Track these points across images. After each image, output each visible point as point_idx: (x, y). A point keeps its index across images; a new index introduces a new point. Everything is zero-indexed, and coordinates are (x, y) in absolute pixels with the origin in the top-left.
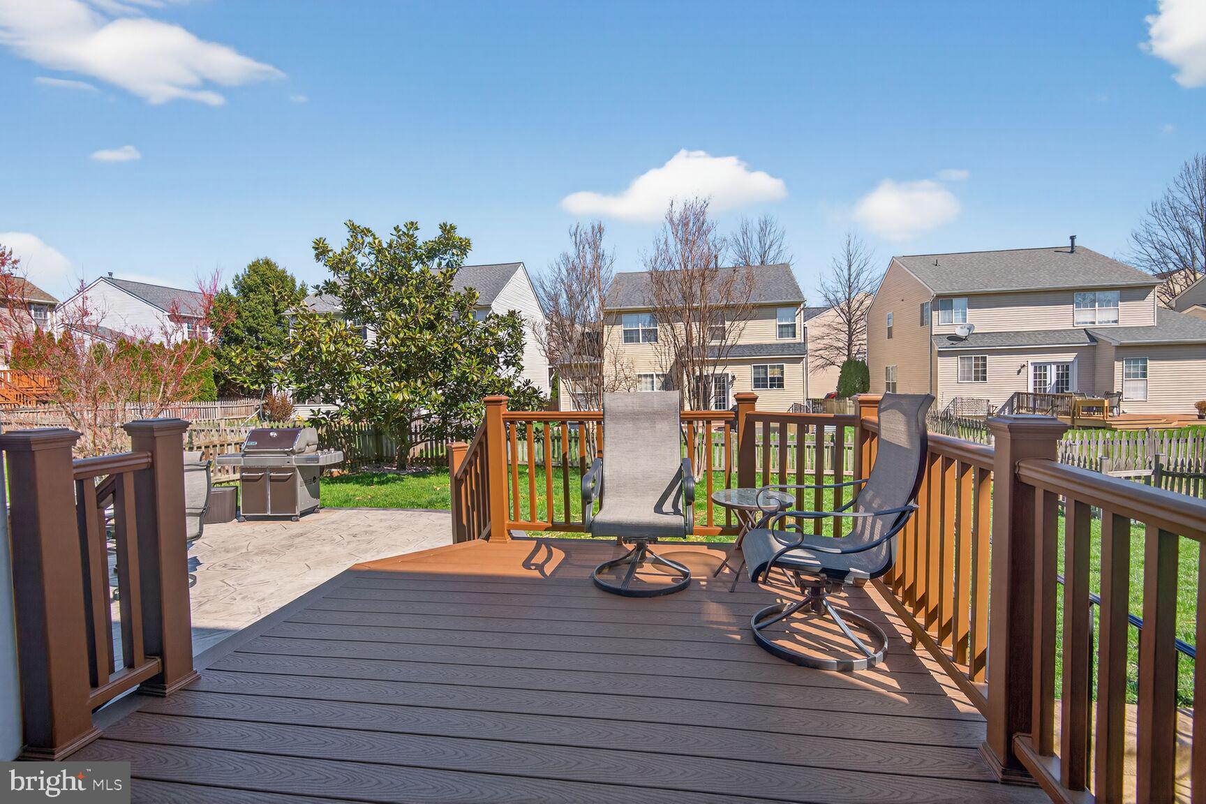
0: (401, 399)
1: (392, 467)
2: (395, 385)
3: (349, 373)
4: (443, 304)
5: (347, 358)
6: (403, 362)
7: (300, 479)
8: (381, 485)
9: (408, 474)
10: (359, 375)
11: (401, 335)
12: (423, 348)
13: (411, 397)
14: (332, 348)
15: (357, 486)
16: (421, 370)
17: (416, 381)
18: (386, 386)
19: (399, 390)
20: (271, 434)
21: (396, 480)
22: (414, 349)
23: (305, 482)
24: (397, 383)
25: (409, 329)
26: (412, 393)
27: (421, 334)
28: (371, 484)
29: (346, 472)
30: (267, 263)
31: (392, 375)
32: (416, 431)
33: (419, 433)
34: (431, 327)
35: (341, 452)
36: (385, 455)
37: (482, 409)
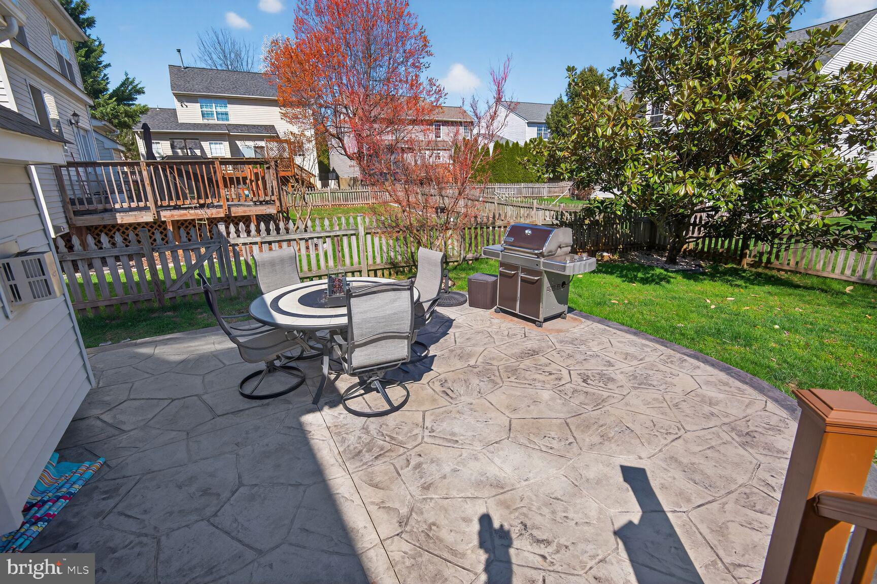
0: (682, 193)
1: (662, 256)
2: (677, 175)
3: (625, 161)
4: (766, 61)
5: (625, 144)
6: (694, 145)
7: (546, 283)
8: (643, 284)
9: (677, 272)
10: (636, 163)
11: (699, 107)
12: (728, 123)
13: (697, 191)
14: (609, 132)
15: (619, 280)
16: (717, 153)
17: (708, 170)
18: (666, 176)
19: (682, 181)
20: (527, 231)
21: (661, 280)
22: (713, 125)
23: (553, 287)
24: (681, 173)
25: (712, 98)
26: (699, 185)
27: (728, 103)
28: (632, 280)
29: (616, 257)
30: (591, 70)
31: (678, 162)
32: (695, 221)
33: (698, 225)
34: (744, 94)
35: (594, 259)
36: (657, 242)
37: (802, 207)
